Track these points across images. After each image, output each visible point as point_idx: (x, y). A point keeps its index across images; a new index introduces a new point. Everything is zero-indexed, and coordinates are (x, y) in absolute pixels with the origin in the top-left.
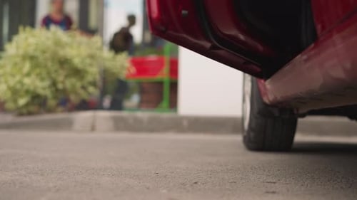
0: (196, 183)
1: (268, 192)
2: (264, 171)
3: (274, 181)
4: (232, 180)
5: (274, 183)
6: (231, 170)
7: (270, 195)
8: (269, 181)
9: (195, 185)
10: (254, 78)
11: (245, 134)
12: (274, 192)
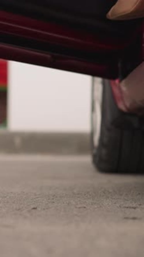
0: (34, 208)
1: (127, 218)
2: (121, 195)
3: (134, 205)
4: (80, 206)
5: (135, 208)
6: (78, 194)
7: (130, 221)
8: (127, 206)
9: (34, 211)
10: (107, 81)
11: (95, 151)
12: (134, 218)
